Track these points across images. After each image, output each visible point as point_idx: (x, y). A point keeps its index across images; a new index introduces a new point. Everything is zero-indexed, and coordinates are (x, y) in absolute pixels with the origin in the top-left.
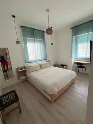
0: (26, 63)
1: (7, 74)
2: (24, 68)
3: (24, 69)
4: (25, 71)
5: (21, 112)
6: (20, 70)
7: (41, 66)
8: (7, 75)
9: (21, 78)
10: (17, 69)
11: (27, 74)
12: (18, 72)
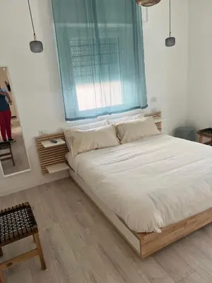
0: (67, 119)
1: (11, 153)
2: (62, 136)
3: (61, 142)
4: (65, 149)
5: (44, 267)
6: (47, 145)
7: (120, 134)
8: (12, 158)
9: (52, 170)
10: (39, 141)
11: (70, 157)
12: (41, 149)
